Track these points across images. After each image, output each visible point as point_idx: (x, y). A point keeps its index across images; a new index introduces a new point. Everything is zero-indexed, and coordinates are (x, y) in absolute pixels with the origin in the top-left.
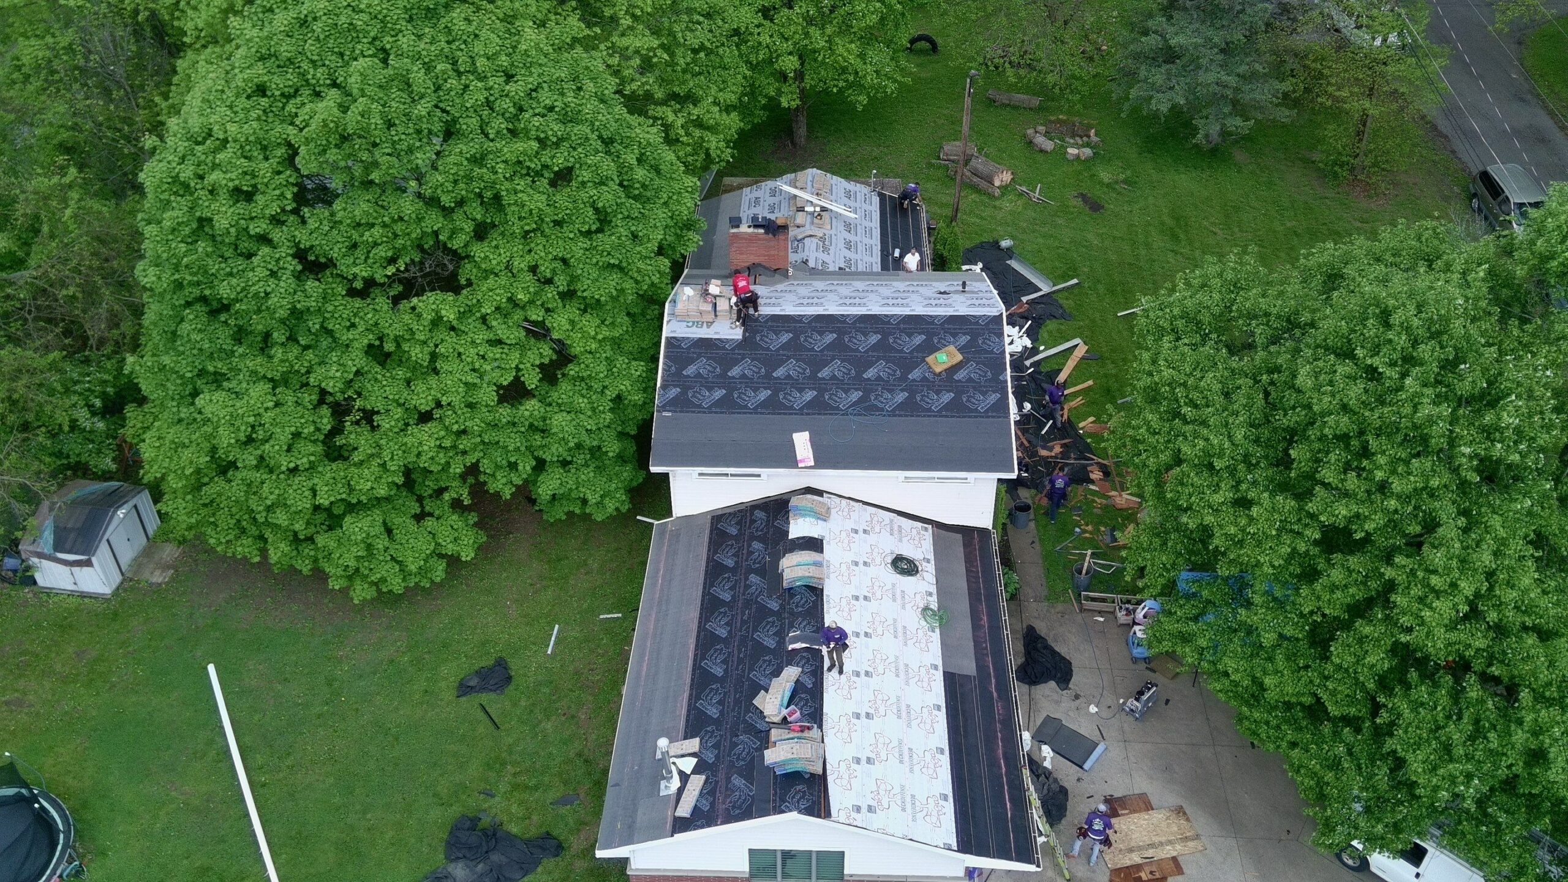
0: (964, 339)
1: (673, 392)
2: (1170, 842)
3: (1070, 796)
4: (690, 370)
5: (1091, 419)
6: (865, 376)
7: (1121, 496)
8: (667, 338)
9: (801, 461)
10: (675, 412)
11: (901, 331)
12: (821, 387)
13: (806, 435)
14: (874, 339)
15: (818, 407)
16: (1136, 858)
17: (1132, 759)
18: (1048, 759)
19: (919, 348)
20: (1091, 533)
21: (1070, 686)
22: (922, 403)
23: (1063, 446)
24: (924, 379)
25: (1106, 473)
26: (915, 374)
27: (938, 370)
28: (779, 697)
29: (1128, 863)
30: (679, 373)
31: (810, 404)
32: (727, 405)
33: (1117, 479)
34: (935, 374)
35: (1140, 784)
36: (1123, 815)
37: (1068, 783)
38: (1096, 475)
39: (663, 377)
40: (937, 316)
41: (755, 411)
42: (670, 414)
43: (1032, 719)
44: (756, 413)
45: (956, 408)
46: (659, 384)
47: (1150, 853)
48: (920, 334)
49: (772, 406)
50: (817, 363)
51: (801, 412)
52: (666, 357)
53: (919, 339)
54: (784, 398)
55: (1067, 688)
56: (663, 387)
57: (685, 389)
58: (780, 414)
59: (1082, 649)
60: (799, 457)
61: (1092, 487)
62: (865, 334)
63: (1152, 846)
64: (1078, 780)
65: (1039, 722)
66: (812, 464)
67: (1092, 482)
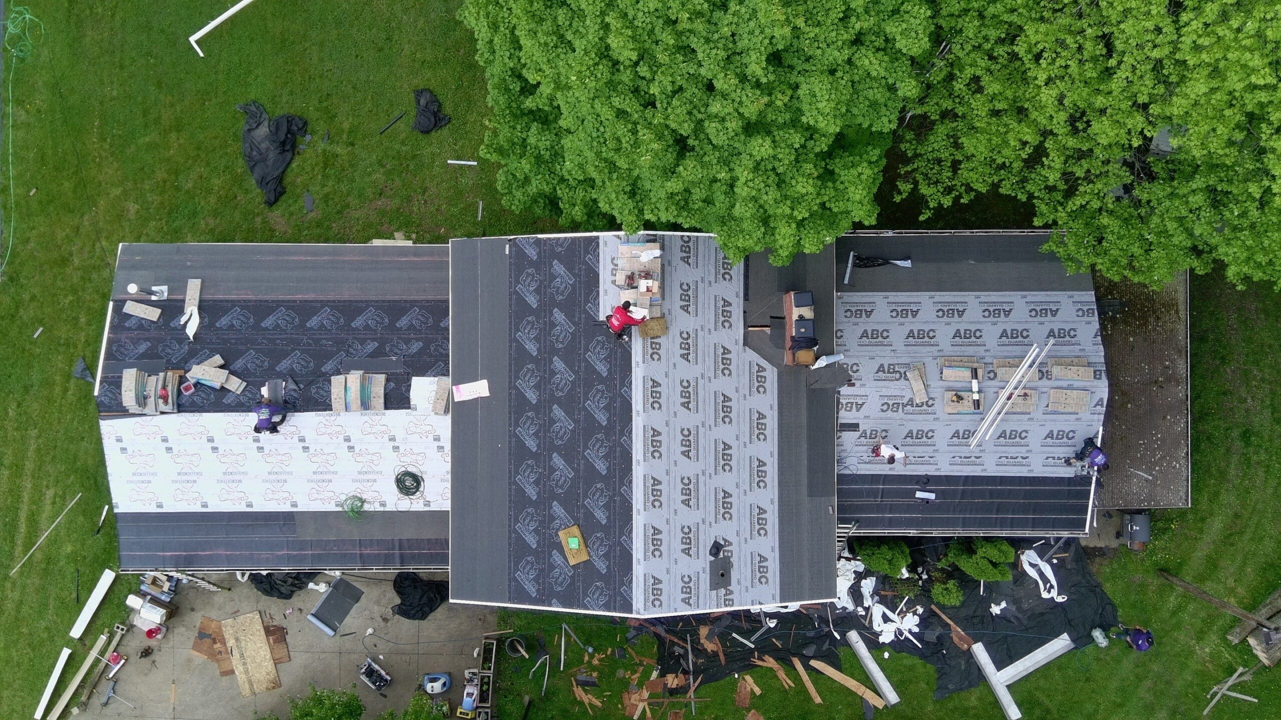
0: (601, 566)
1: (532, 253)
2: (247, 672)
3: (285, 601)
4: (558, 268)
5: (758, 691)
6: (555, 455)
7: (642, 701)
8: (598, 238)
9: (458, 389)
10: (510, 257)
11: (611, 498)
12: (543, 407)
13: (486, 393)
14: (601, 467)
15: (519, 405)
16: (231, 643)
17: (323, 656)
18: (316, 587)
19: (589, 515)
20: (589, 662)
21: (397, 616)
22: (524, 514)
23: (715, 654)
24: (552, 518)
25: (673, 692)
26: (557, 509)
27: (561, 533)
28: (207, 378)
29: (227, 636)
30: (555, 256)
31: (521, 396)
32: (520, 310)
33: (666, 701)
34: (558, 530)
35: (299, 660)
36: (268, 640)
37: (297, 600)
38: (672, 681)
39: (549, 239)
40: (631, 539)
41: (513, 340)
42: (507, 252)
43: (359, 579)
44: (510, 341)
45: (519, 549)
46: (540, 236)
47: (236, 652)
48: (608, 518)
49: (519, 357)
50: (570, 404)
51: (512, 386)
52: (574, 239)
53: (601, 516)
54: (529, 370)
55: (394, 613)
56: (539, 240)
57: (536, 265)
58: (510, 365)
59: (441, 631)
60: (462, 386)
61: (655, 674)
62: (606, 457)
63: (242, 655)
64: (300, 610)
65: (355, 584)
66: (456, 400)
67: (662, 675)
